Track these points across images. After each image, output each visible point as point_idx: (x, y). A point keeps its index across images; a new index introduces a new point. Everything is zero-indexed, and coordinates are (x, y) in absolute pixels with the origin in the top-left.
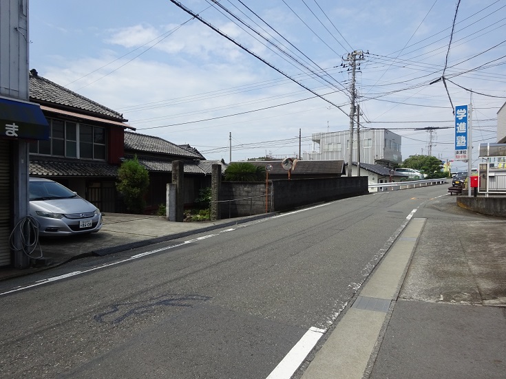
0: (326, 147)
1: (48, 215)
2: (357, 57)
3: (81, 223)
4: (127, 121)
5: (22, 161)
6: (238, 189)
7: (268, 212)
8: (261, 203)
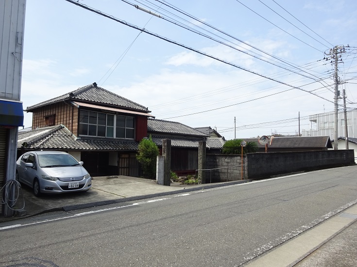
0: (322, 125)
1: (49, 179)
2: (339, 51)
3: (70, 185)
4: (151, 112)
5: (12, 141)
6: (220, 160)
7: (243, 179)
8: (238, 172)
